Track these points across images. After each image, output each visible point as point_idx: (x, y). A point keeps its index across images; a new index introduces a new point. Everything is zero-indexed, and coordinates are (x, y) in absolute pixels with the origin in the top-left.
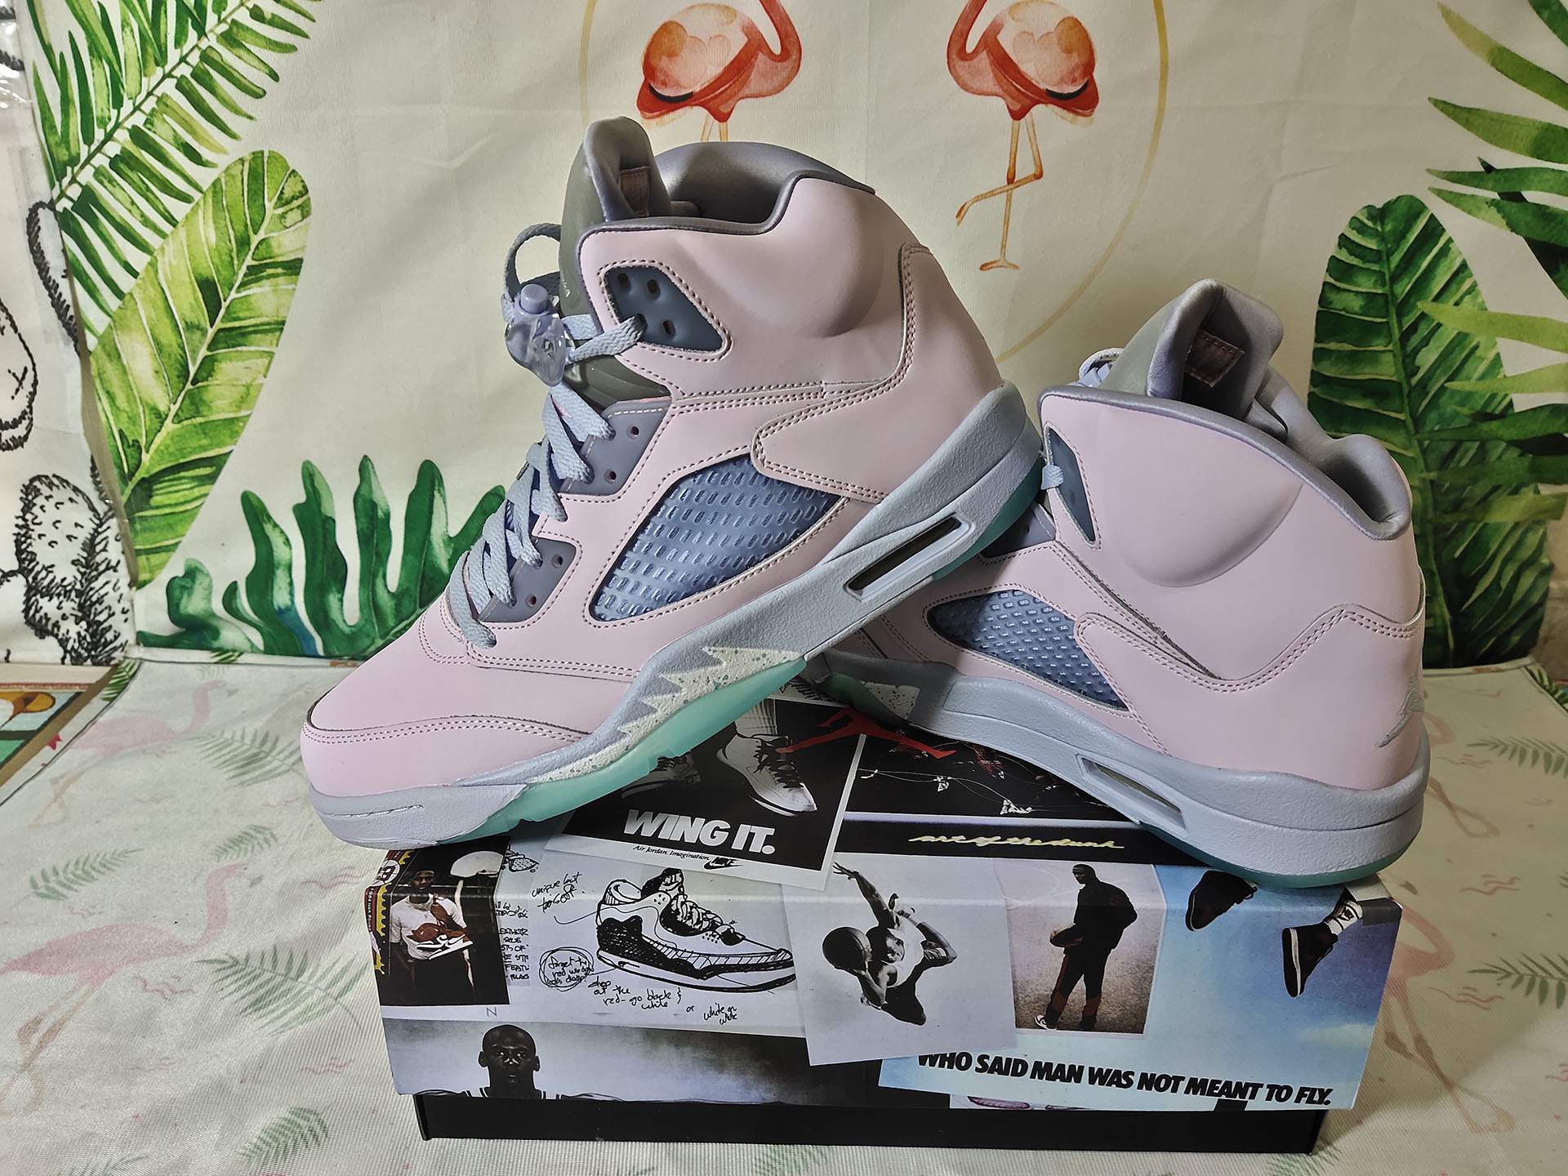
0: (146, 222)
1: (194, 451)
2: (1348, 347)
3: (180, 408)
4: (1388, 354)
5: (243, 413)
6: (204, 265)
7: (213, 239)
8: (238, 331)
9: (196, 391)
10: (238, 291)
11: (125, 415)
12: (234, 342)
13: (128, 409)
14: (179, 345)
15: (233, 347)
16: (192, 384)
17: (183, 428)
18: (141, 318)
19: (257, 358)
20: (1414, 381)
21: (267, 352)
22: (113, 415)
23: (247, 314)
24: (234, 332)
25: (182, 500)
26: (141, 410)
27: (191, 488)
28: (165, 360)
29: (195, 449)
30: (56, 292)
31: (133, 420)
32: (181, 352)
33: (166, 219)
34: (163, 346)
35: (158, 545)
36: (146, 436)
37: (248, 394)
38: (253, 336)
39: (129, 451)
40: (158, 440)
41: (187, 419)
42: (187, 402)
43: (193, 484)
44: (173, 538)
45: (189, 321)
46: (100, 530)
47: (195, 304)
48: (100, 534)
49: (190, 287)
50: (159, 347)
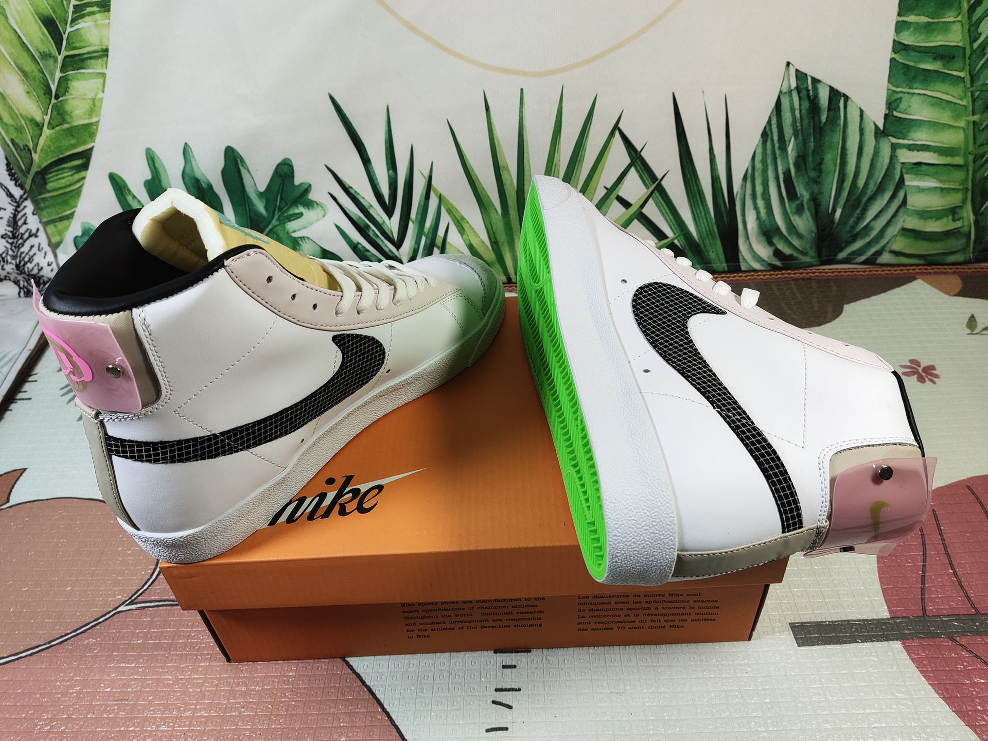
1: (68, 149)
2: (924, 19)
3: (51, 119)
4: (957, 24)
5: (94, 120)
8: (78, 57)
9: (58, 105)
10: (71, 26)
11: (13, 128)
12: (77, 66)
13: (13, 124)
14: (39, 71)
15: (78, 70)
16: (56, 99)
17: (55, 132)
18: (4, 55)
19: (95, 78)
20: (976, 45)
21: (101, 73)
22: (4, 129)
23: (81, 44)
24: (75, 59)
25: (68, 183)
26: (23, 122)
27: (72, 175)
28: (32, 82)
29: (68, 146)
31: (19, 130)
32: (42, 75)
34: (27, 73)
35: (60, 215)
36: (32, 141)
37: (94, 105)
38: (89, 62)
39: (22, 153)
40: (41, 143)
41: (57, 126)
42: (54, 113)
43: (73, 172)
44: (69, 210)
45: (40, 53)
46: (19, 209)
47: (44, 38)
48: (19, 212)
49: (37, 25)
50: (25, 74)
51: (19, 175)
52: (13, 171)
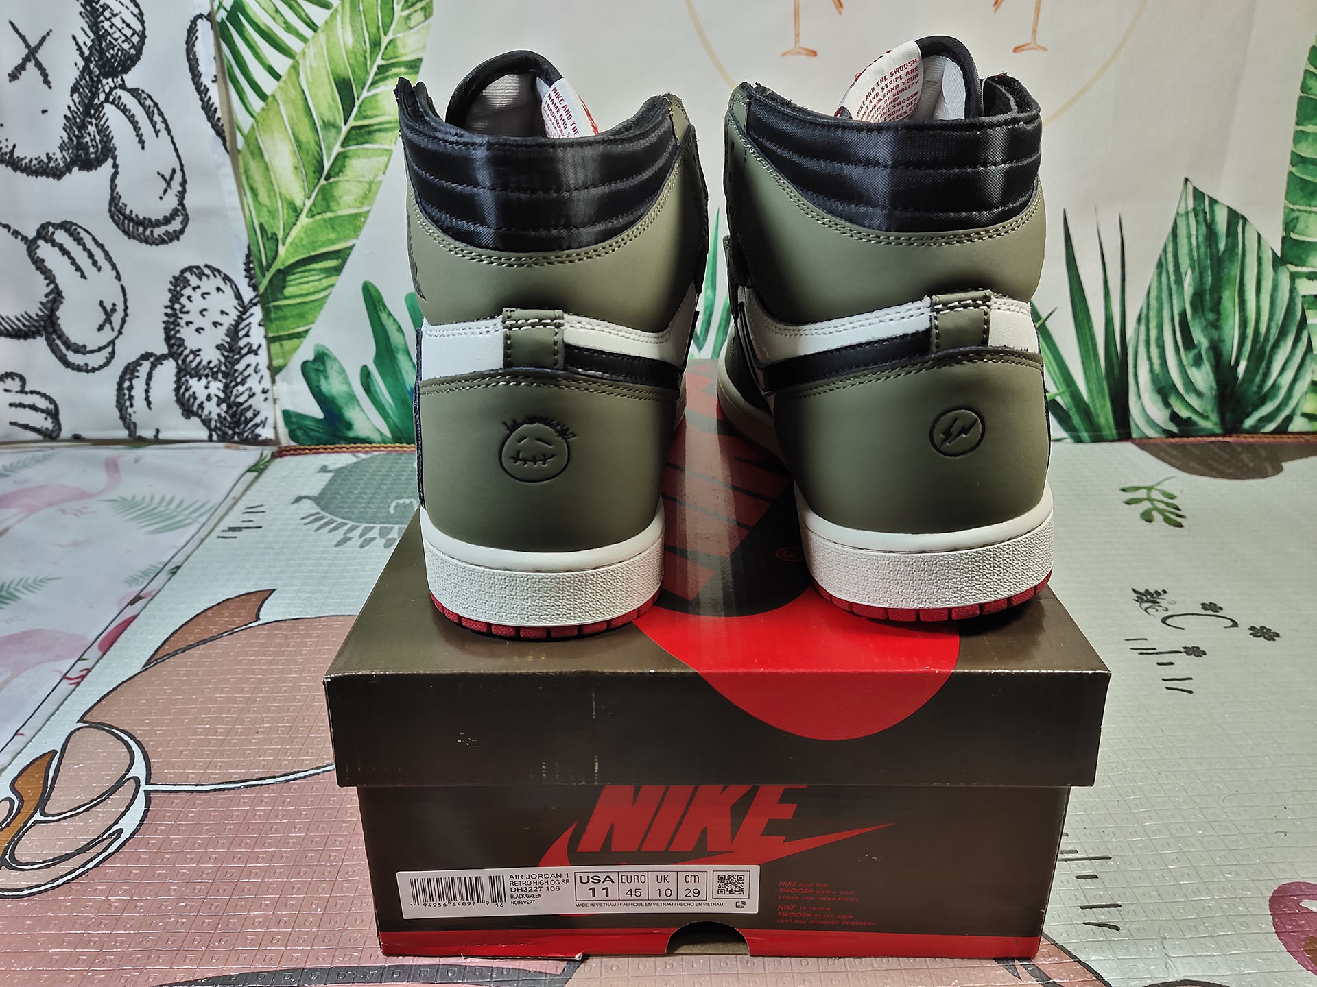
0: (289, 28)
1: (323, 244)
3: (314, 204)
5: (365, 208)
6: (343, 67)
7: (350, 40)
8: (366, 129)
9: (328, 187)
10: (368, 91)
11: (265, 209)
12: (363, 140)
13: (268, 204)
14: (316, 143)
15: (362, 143)
16: (326, 180)
17: (315, 221)
18: (282, 118)
21: (387, 150)
22: (255, 209)
23: (377, 113)
24: (363, 131)
25: (311, 290)
26: (280, 204)
27: (320, 280)
28: (304, 157)
29: (325, 242)
30: (206, 95)
31: (272, 213)
32: (318, 149)
33: (308, 25)
34: (302, 143)
35: (291, 332)
36: (284, 230)
37: (370, 190)
38: (380, 135)
39: (269, 244)
40: (294, 233)
41: (319, 214)
42: (320, 197)
43: (321, 276)
44: (304, 326)
45: (325, 119)
46: (244, 317)
47: (332, 104)
48: (243, 320)
49: (329, 87)
50: (299, 144)
51: (257, 271)
52: (251, 265)
